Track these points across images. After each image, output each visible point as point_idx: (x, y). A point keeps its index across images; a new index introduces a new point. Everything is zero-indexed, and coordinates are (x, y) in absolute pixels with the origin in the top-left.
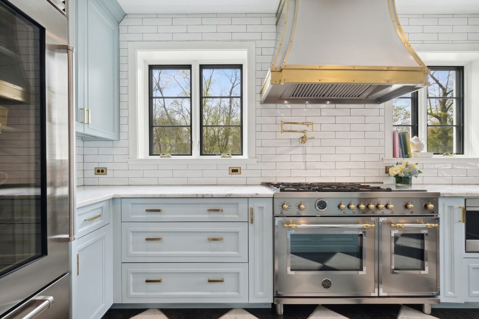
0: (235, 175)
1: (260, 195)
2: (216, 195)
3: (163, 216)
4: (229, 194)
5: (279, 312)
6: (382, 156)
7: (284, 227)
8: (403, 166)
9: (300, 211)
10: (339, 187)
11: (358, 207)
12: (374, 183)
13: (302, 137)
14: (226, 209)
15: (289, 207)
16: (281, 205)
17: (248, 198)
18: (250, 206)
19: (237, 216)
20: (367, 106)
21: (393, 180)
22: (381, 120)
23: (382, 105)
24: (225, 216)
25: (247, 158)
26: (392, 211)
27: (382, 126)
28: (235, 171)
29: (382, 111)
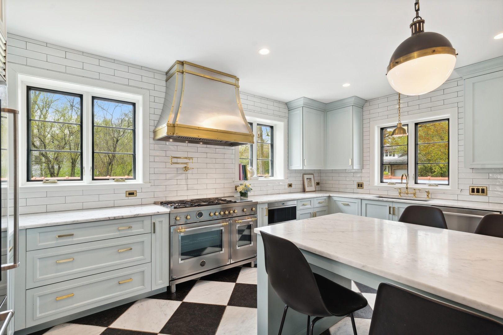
0: (131, 198)
1: (160, 213)
2: (126, 216)
3: (74, 239)
4: (137, 214)
5: (173, 291)
6: (233, 179)
7: (178, 232)
8: (243, 186)
9: (187, 220)
10: (210, 202)
11: (220, 213)
12: (229, 197)
13: (185, 167)
14: (134, 225)
15: (180, 219)
16: (175, 218)
17: (151, 215)
18: (153, 221)
19: (143, 230)
20: (226, 147)
21: (239, 195)
22: (233, 156)
23: (233, 148)
24: (133, 231)
25: (142, 183)
26: (237, 214)
27: (234, 160)
28: (131, 194)
29: (234, 151)
